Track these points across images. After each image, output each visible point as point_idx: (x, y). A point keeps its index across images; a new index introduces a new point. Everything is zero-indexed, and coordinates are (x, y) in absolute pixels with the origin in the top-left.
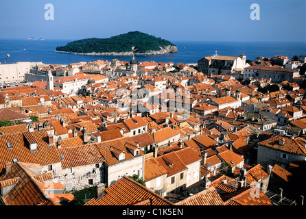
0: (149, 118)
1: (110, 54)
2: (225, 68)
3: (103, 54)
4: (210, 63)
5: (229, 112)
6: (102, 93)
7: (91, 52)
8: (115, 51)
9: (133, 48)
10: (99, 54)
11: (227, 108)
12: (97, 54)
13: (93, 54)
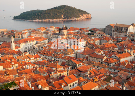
0: (76, 70)
1: (48, 20)
2: (123, 32)
3: (43, 20)
4: (113, 29)
5: (126, 64)
6: (45, 51)
7: (35, 19)
8: (51, 19)
9: (62, 16)
10: (41, 20)
11: (125, 61)
12: (39, 20)
13: (37, 20)
